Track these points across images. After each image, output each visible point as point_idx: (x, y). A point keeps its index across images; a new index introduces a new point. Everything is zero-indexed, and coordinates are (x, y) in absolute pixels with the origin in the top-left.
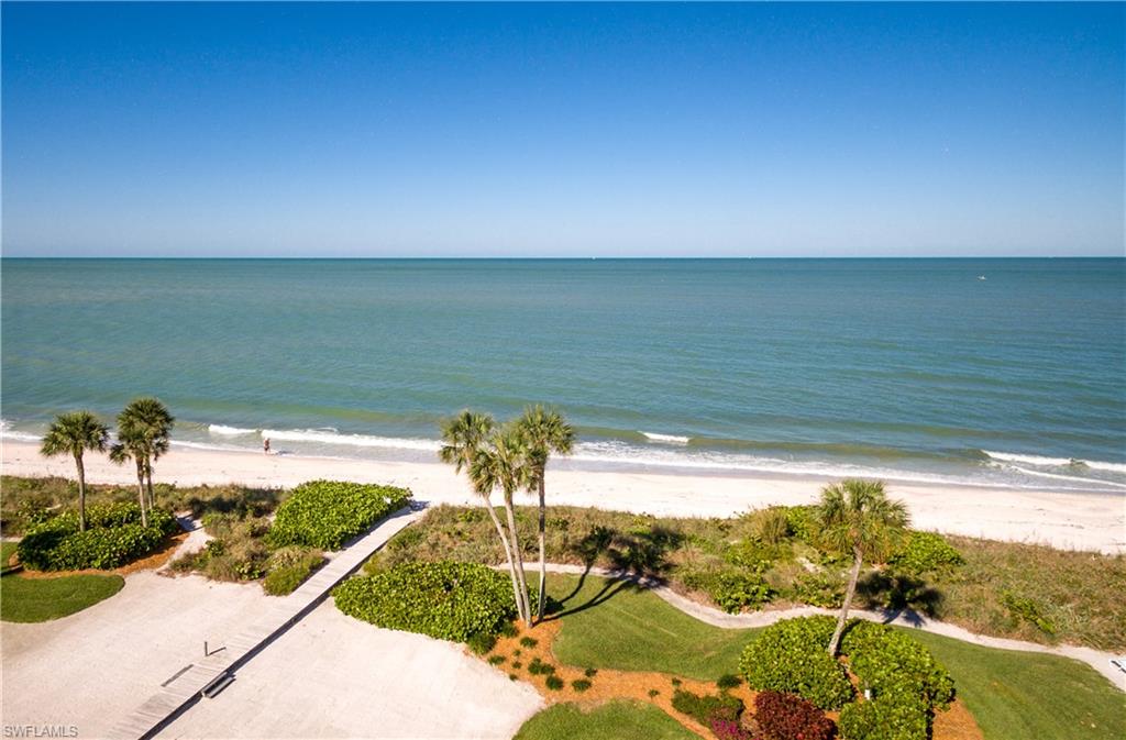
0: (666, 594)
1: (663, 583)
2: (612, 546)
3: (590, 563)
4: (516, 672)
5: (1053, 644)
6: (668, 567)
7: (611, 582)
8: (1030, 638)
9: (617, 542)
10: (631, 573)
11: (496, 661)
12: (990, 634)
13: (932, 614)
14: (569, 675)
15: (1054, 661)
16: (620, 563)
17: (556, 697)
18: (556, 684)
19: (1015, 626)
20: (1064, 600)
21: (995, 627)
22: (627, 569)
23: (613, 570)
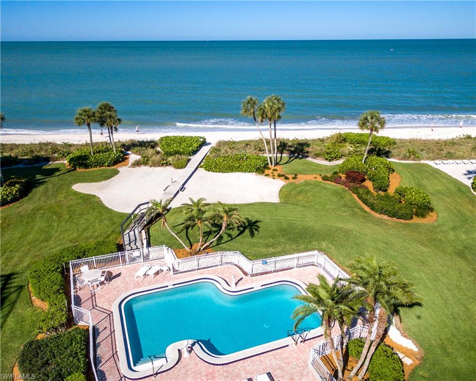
0: (309, 159)
1: (307, 157)
2: (287, 148)
3: (282, 153)
4: (274, 177)
5: (419, 161)
6: (308, 152)
7: (291, 158)
8: (414, 160)
9: (288, 147)
10: (296, 155)
11: (267, 175)
12: (403, 160)
13: (387, 157)
14: (290, 177)
15: (419, 164)
16: (292, 153)
17: (288, 181)
18: (287, 178)
19: (410, 157)
20: (423, 150)
21: (405, 158)
22: (295, 154)
23: (290, 155)
